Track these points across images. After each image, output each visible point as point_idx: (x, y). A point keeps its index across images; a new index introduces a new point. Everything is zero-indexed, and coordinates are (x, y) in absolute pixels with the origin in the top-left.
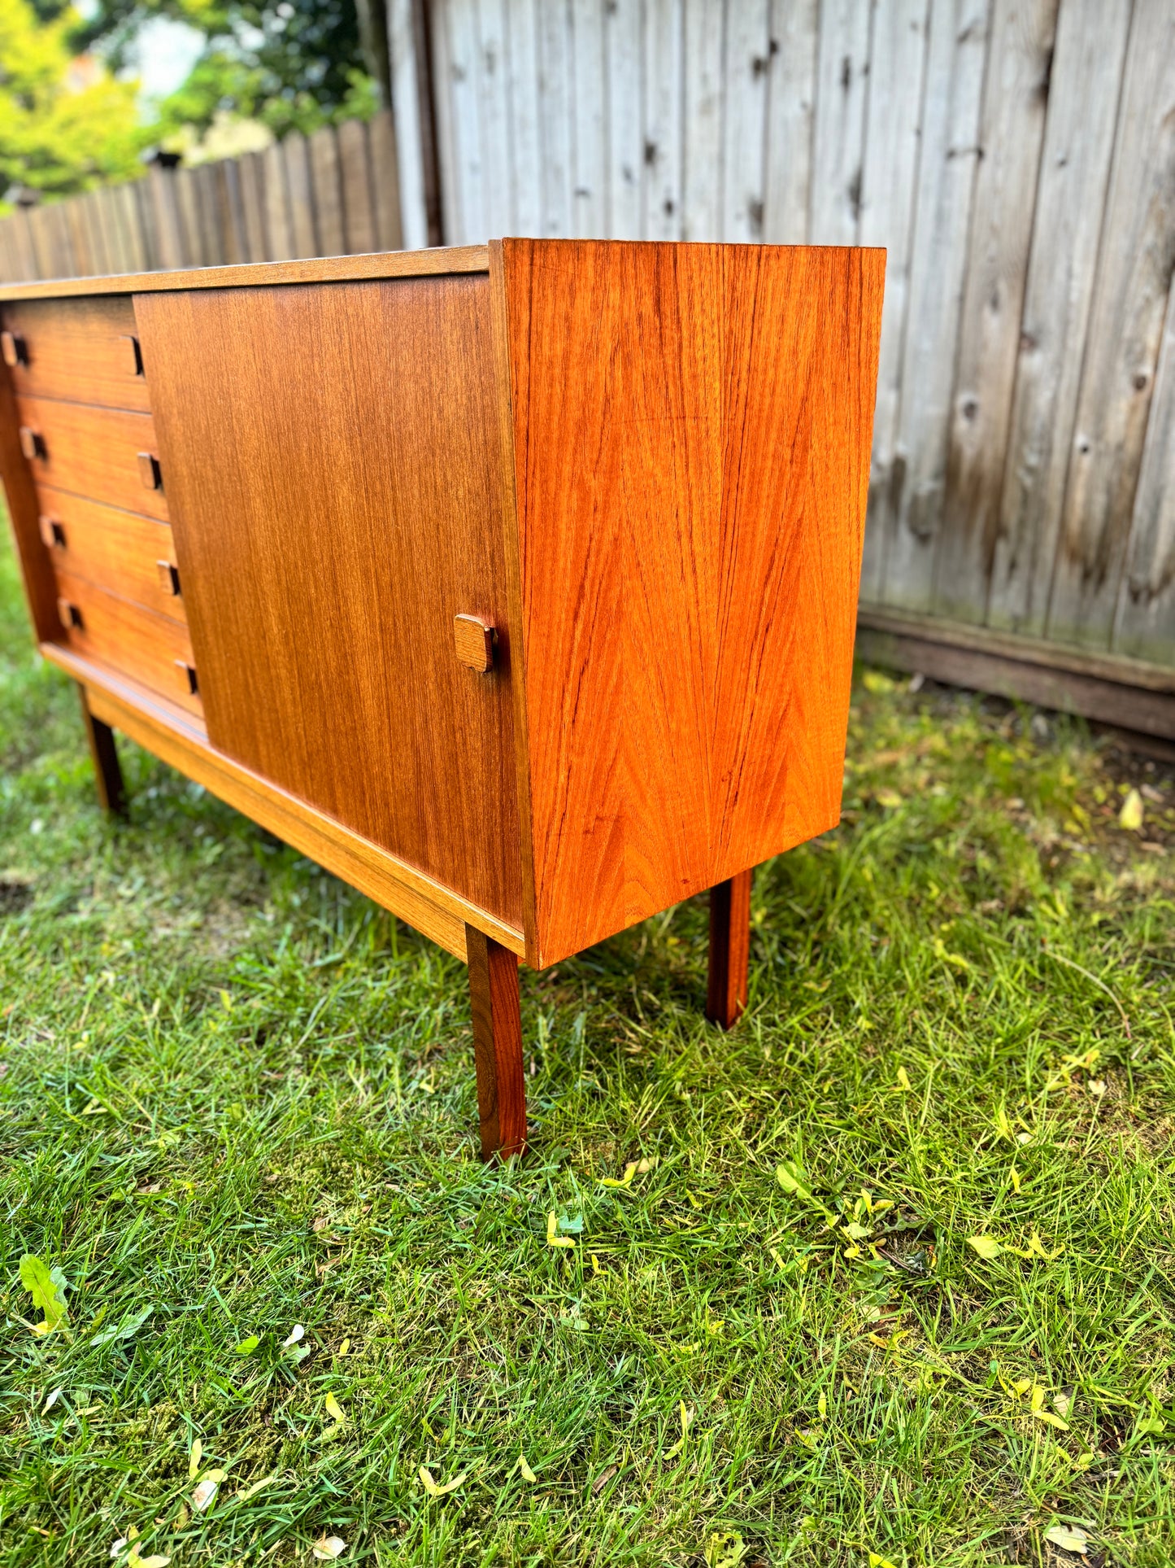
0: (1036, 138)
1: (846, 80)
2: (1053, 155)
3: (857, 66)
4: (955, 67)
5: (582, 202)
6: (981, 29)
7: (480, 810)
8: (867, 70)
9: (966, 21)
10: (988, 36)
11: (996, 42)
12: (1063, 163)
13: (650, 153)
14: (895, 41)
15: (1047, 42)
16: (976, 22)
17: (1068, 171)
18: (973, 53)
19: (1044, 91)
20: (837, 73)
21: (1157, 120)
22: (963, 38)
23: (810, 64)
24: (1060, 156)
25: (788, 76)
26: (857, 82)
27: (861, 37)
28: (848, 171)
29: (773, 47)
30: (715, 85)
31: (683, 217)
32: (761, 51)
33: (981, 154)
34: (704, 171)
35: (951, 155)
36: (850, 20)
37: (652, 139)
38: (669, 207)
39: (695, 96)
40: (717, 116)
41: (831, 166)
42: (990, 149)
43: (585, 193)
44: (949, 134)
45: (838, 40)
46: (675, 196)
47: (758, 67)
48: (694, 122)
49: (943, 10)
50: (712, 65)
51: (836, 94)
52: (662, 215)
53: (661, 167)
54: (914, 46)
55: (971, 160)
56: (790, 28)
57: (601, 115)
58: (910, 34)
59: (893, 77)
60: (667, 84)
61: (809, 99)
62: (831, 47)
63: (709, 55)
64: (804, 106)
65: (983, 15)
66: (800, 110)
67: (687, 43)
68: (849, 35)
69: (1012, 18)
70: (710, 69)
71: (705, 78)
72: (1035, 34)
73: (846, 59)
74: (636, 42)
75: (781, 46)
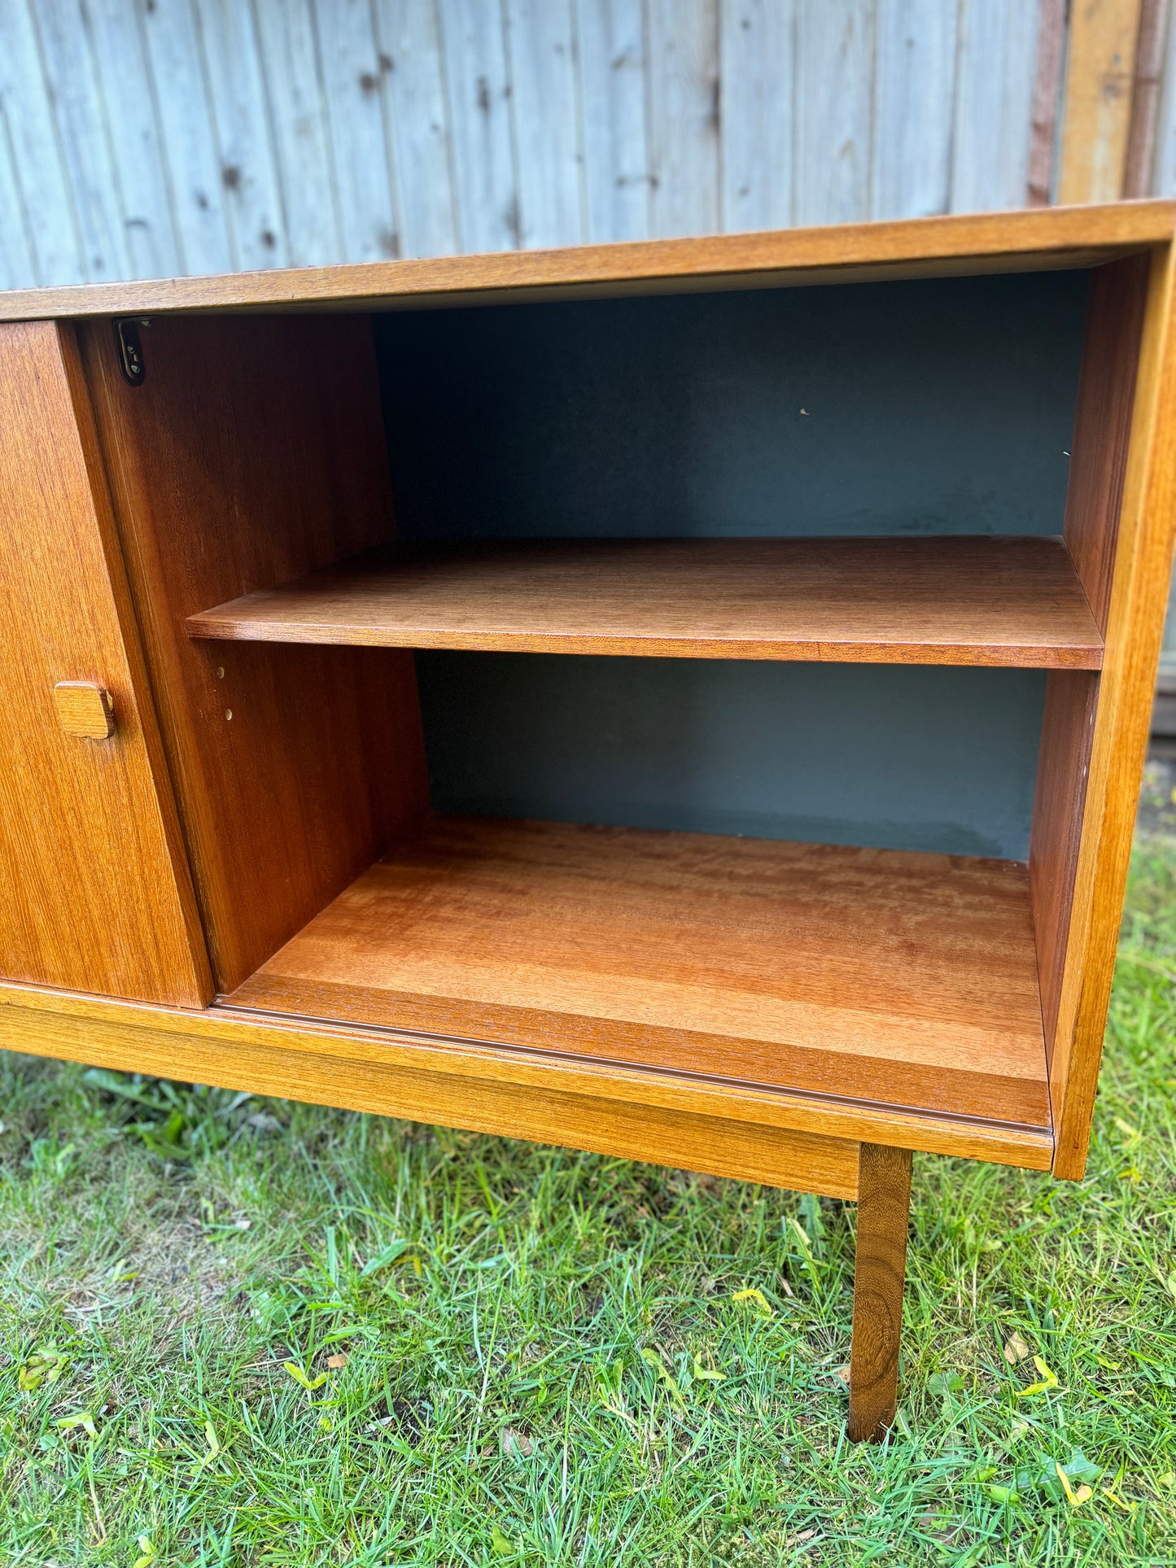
0: (711, 167)
1: (484, 103)
2: (732, 183)
3: (496, 86)
4: (614, 93)
5: (137, 234)
6: (637, 55)
7: (114, 891)
8: (508, 92)
9: (618, 47)
10: (646, 63)
11: (656, 72)
12: (744, 192)
13: (231, 178)
14: (538, 63)
15: (711, 73)
16: (630, 48)
17: (751, 198)
18: (632, 82)
19: (715, 120)
20: (471, 95)
21: (835, 153)
22: (618, 64)
23: (436, 83)
24: (739, 184)
25: (409, 95)
26: (499, 107)
27: (497, 58)
28: (501, 196)
29: (386, 63)
30: (313, 103)
31: (289, 250)
32: (371, 66)
33: (654, 182)
34: (311, 197)
35: (621, 182)
36: (479, 39)
37: (233, 161)
38: (268, 239)
39: (286, 114)
40: (320, 137)
41: (478, 193)
42: (664, 177)
43: (139, 223)
44: (615, 161)
45: (469, 59)
46: (275, 226)
47: (368, 84)
48: (289, 143)
49: (590, 33)
50: (306, 79)
51: (474, 117)
52: (259, 249)
53: (249, 193)
54: (562, 70)
55: (644, 188)
56: (406, 44)
57: (154, 132)
58: (555, 57)
59: (542, 101)
60: (242, 98)
61: (441, 122)
62: (461, 67)
63: (298, 68)
64: (435, 128)
65: (637, 43)
66: (432, 134)
67: (267, 52)
68: (481, 56)
69: (671, 47)
70: (303, 83)
71: (297, 93)
72: (697, 64)
73: (483, 80)
74: (190, 49)
75: (398, 62)
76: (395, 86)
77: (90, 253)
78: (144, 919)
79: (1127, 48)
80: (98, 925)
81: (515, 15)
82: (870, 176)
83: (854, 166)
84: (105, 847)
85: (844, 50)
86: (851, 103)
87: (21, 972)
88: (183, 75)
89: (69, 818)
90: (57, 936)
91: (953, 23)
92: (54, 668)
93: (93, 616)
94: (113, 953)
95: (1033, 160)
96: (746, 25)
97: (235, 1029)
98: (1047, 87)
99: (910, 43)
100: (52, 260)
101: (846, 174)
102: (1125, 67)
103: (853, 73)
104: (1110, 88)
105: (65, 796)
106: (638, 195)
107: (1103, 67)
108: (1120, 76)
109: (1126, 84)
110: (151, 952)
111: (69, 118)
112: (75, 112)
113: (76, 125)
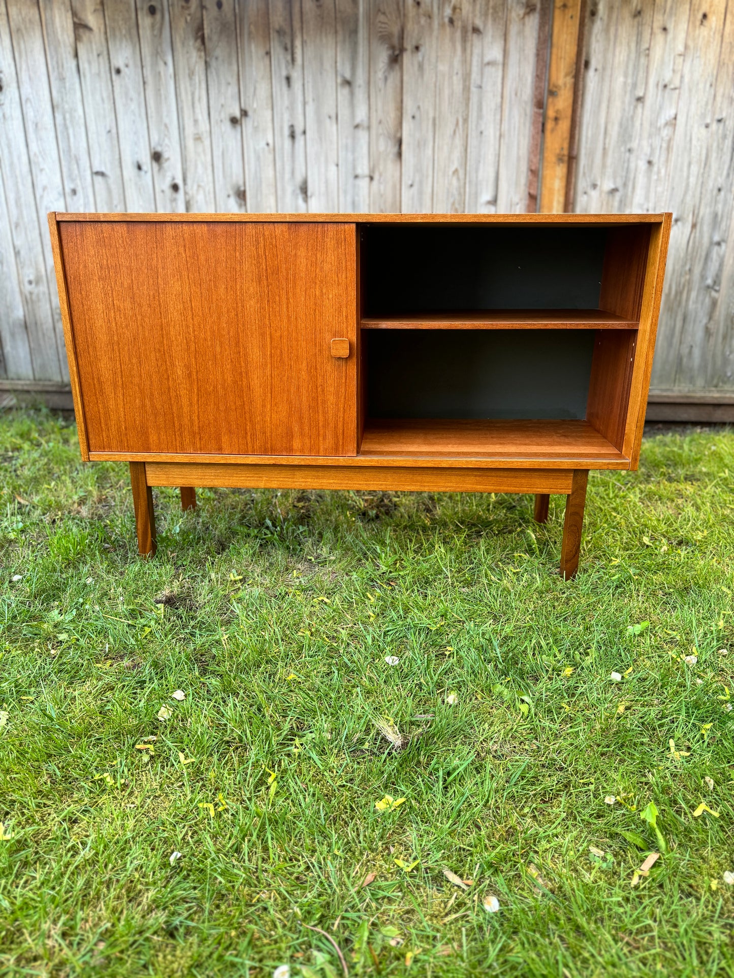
0: (398, 174)
1: (293, 136)
2: (406, 181)
3: (299, 130)
4: (354, 138)
5: (99, 179)
6: (366, 124)
8: (304, 132)
9: (358, 120)
10: (369, 128)
11: (373, 132)
12: (411, 186)
14: (319, 122)
15: (399, 135)
16: (362, 121)
17: (415, 188)
18: (363, 135)
19: (400, 154)
20: (286, 132)
21: (451, 173)
22: (357, 127)
23: (270, 125)
24: (410, 182)
25: (256, 129)
26: (300, 138)
27: (301, 118)
28: (299, 179)
29: (244, 113)
30: (204, 126)
31: (186, 193)
32: (237, 114)
33: (371, 178)
34: (200, 170)
35: (356, 177)
36: (291, 108)
37: (159, 149)
38: (175, 188)
39: (190, 130)
40: (207, 142)
41: (287, 176)
42: (376, 177)
43: (102, 174)
44: (354, 168)
45: (286, 116)
46: (180, 182)
47: (234, 121)
48: (190, 143)
49: (344, 113)
50: (202, 116)
51: (287, 142)
52: (168, 191)
53: (166, 165)
54: (331, 128)
55: (367, 179)
56: (255, 106)
57: (114, 131)
58: (328, 120)
59: (321, 139)
60: (166, 120)
61: (271, 142)
62: (282, 119)
63: (198, 110)
64: (268, 144)
65: (366, 119)
66: (266, 147)
67: (182, 101)
68: (292, 115)
69: (380, 122)
70: (200, 117)
71: (196, 121)
72: (392, 131)
73: (292, 126)
74: (139, 94)
75: (250, 113)
76: (248, 124)
77: (69, 187)
78: (340, 425)
79: (566, 145)
80: (321, 428)
81: (309, 99)
82: (465, 183)
83: (458, 179)
84: (331, 399)
85: (455, 132)
86: (457, 154)
87: (282, 451)
88: (133, 106)
89: (319, 389)
90: (302, 434)
91: (498, 127)
92: (327, 336)
93: (347, 317)
94: (324, 439)
95: (530, 184)
96: (413, 117)
97: (369, 461)
98: (535, 156)
99: (481, 133)
100: (44, 188)
101: (455, 181)
102: (566, 152)
103: (458, 142)
104: (560, 159)
105: (320, 381)
106: (364, 183)
107: (558, 151)
108: (563, 155)
109: (566, 158)
110: (341, 437)
111: (64, 119)
112: (68, 116)
113: (68, 122)
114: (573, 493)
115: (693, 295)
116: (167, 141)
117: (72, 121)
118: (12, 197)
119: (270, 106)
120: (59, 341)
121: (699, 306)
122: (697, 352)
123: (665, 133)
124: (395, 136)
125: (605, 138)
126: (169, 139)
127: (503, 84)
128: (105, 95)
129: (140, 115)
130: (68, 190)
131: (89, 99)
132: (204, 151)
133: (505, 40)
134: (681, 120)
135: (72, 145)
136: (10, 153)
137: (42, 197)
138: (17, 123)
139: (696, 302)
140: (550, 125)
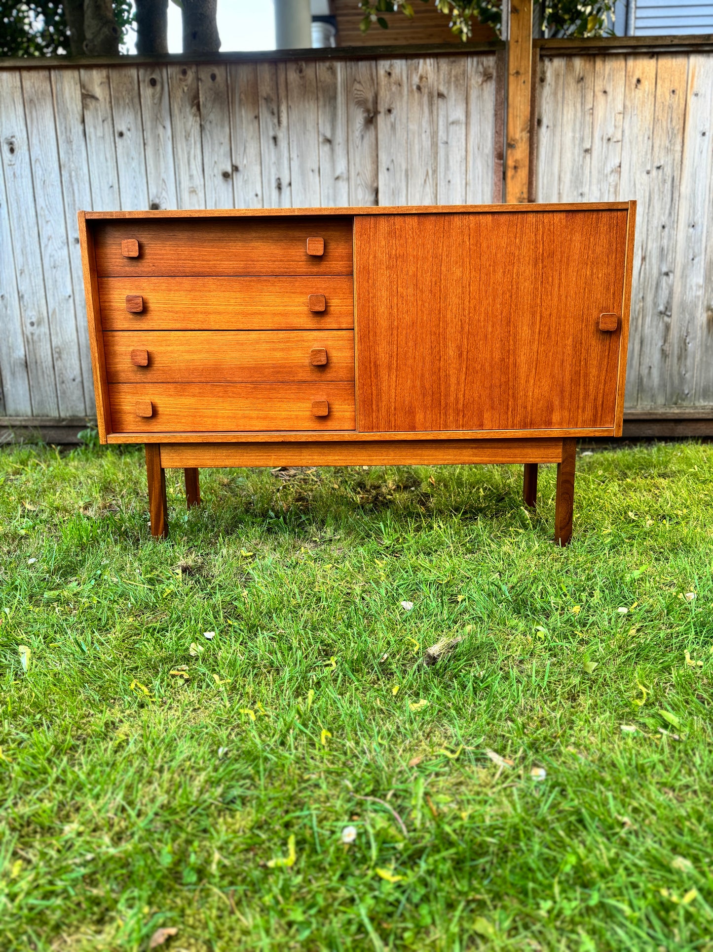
1: (279, 188)
3: (285, 182)
4: (335, 188)
6: (345, 176)
8: (290, 184)
9: (338, 173)
10: (348, 179)
11: (352, 182)
13: (154, 208)
14: (303, 173)
15: (375, 185)
16: (342, 173)
18: (343, 186)
19: (376, 202)
20: (274, 184)
22: (337, 178)
23: (259, 178)
25: (246, 182)
26: (286, 190)
27: (287, 172)
29: (235, 169)
30: (198, 181)
32: (229, 169)
36: (278, 163)
37: (157, 201)
39: (185, 184)
40: (201, 195)
45: (273, 171)
47: (226, 175)
48: (185, 196)
49: (326, 166)
50: (197, 171)
51: (275, 192)
54: (313, 179)
56: (245, 162)
57: (116, 186)
58: (311, 173)
59: (305, 190)
60: (163, 176)
61: (260, 194)
62: (269, 173)
63: (193, 167)
64: (257, 195)
65: (345, 172)
66: (255, 198)
67: (179, 159)
68: (278, 170)
69: (358, 174)
70: (195, 173)
71: (191, 177)
72: (369, 182)
73: (279, 179)
74: (140, 154)
75: (240, 168)
76: (238, 179)
79: (525, 190)
81: (294, 155)
85: (425, 181)
88: (134, 164)
91: (464, 176)
96: (388, 169)
99: (449, 182)
100: (49, 238)
102: (525, 196)
103: (429, 190)
107: (518, 195)
108: (524, 199)
111: (70, 176)
112: (73, 174)
113: (73, 179)
114: (563, 462)
115: (648, 320)
116: (164, 194)
117: (77, 178)
118: (18, 246)
119: (259, 162)
120: (57, 379)
121: (654, 330)
122: (655, 373)
123: (612, 179)
124: (371, 186)
125: (559, 184)
126: (167, 192)
127: (466, 140)
128: (108, 156)
129: (140, 172)
130: (71, 240)
131: (93, 159)
132: (198, 201)
133: (467, 103)
134: (625, 168)
135: (76, 199)
136: (19, 207)
137: (46, 246)
138: (27, 181)
139: (651, 327)
140: (510, 173)
